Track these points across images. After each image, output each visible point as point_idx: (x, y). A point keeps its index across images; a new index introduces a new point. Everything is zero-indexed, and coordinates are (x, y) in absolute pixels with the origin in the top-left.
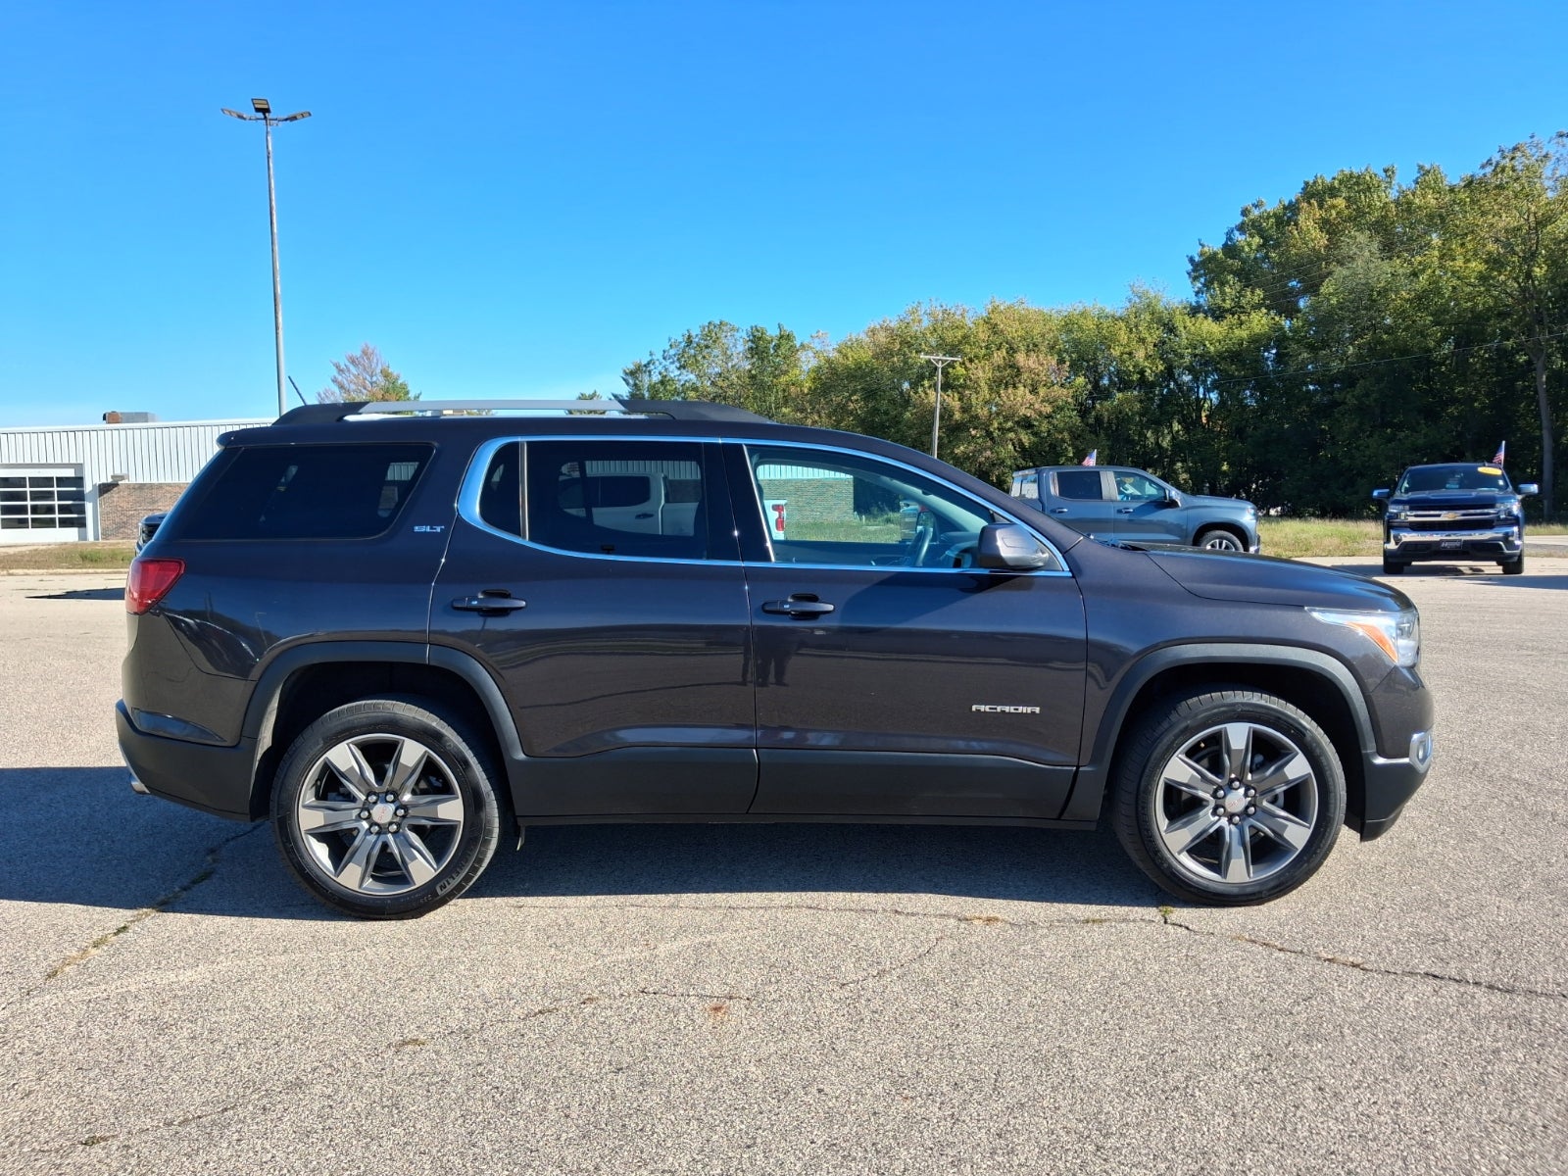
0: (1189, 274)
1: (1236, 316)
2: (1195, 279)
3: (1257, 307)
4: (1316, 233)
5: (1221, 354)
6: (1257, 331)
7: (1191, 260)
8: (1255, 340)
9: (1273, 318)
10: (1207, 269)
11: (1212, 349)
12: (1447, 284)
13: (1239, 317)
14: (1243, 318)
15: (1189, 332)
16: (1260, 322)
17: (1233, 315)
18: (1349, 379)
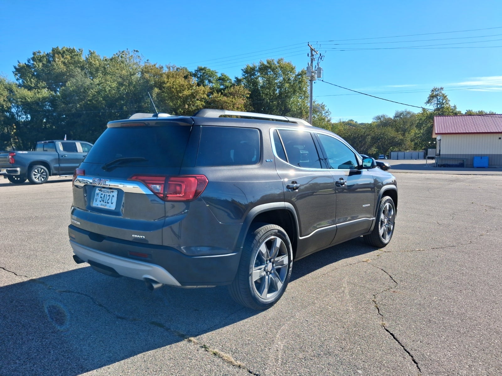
0: (13, 72)
1: (36, 90)
2: (16, 74)
3: (44, 88)
4: (62, 66)
5: (32, 102)
6: (44, 95)
7: (15, 67)
8: (44, 99)
9: (50, 92)
10: (21, 71)
11: (29, 100)
12: (108, 88)
13: (38, 91)
14: (39, 91)
15: (19, 93)
16: (45, 93)
17: (35, 90)
18: (78, 115)
